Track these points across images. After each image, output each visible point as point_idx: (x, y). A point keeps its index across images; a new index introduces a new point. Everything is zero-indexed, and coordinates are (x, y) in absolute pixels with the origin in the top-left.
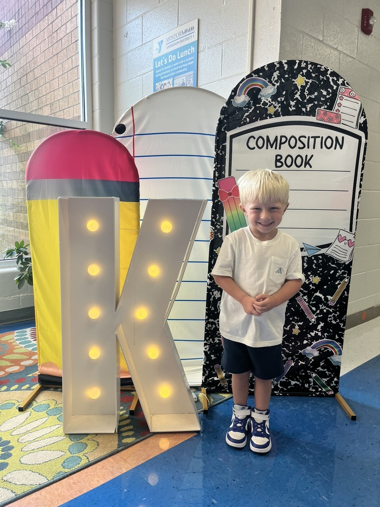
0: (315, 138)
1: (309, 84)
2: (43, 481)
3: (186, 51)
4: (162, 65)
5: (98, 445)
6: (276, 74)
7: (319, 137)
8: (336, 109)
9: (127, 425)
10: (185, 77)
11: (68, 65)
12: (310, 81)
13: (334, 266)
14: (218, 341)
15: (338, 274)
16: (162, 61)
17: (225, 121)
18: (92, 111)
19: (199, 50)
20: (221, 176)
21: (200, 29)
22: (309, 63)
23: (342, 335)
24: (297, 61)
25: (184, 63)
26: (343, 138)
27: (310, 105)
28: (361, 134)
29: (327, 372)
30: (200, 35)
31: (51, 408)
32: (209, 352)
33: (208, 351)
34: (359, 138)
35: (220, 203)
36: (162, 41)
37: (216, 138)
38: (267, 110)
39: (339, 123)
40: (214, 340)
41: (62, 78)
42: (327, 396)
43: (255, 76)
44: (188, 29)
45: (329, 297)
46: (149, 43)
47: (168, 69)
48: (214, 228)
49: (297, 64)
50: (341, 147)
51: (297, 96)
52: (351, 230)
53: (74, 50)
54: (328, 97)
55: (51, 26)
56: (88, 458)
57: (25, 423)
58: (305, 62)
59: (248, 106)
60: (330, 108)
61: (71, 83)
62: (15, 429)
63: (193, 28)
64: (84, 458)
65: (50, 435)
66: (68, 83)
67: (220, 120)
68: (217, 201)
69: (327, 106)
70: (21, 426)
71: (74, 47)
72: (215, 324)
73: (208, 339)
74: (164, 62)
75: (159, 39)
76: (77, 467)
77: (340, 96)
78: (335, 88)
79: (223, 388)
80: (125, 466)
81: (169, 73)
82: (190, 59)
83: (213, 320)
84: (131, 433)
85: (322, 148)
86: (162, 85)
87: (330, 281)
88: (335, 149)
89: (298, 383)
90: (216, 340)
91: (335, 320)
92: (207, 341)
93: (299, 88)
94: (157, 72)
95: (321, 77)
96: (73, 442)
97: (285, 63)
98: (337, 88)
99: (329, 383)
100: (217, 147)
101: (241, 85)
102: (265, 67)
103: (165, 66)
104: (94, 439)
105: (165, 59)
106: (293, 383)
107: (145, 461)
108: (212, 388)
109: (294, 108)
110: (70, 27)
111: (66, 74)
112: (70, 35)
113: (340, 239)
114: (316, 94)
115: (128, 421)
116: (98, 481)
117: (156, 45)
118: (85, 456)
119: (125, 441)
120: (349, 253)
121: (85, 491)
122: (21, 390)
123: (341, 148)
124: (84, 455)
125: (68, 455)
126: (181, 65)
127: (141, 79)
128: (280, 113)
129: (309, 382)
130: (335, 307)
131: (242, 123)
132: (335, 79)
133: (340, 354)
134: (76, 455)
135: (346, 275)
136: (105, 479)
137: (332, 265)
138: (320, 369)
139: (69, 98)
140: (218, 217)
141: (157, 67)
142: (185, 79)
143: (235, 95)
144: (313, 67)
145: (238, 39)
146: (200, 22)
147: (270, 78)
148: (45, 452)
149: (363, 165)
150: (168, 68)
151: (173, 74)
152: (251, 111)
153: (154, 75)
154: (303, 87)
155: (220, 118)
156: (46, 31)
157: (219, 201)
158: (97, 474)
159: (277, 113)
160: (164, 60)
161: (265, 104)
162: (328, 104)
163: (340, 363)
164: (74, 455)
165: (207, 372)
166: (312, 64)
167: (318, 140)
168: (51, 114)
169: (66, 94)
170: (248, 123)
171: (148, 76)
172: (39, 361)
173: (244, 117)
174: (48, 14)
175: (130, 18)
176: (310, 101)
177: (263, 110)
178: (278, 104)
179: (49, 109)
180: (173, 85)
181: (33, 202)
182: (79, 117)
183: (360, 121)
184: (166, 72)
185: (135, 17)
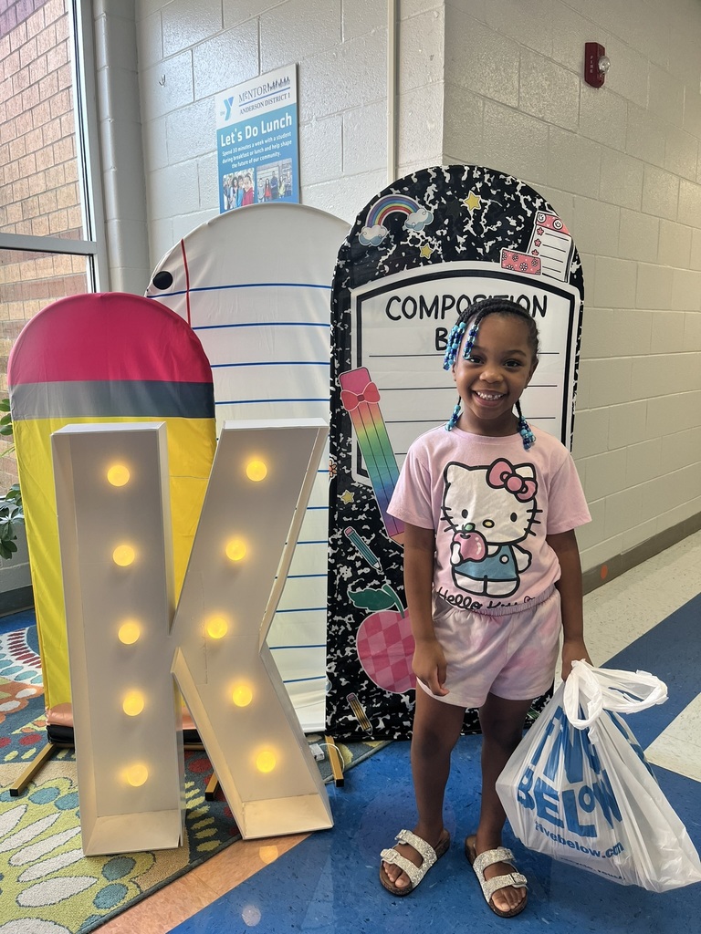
1: (487, 207)
3: (277, 121)
4: (233, 142)
6: (431, 190)
8: (532, 249)
11: (52, 132)
12: (489, 202)
16: (233, 135)
17: (347, 270)
18: (105, 221)
19: (301, 120)
20: (345, 367)
21: (301, 83)
22: (486, 170)
24: (467, 168)
25: (274, 143)
26: (545, 297)
27: (490, 243)
28: (574, 291)
30: (301, 93)
32: (336, 674)
33: (335, 671)
34: (571, 297)
35: (344, 414)
36: (231, 99)
37: (332, 301)
38: (418, 250)
39: (538, 273)
40: (343, 652)
41: (42, 154)
43: (395, 193)
44: (279, 82)
46: (207, 99)
47: (245, 151)
48: (336, 458)
49: (466, 173)
50: (543, 313)
53: (65, 104)
54: (518, 229)
55: (16, 54)
56: (138, 887)
58: (479, 169)
59: (387, 244)
60: (523, 247)
61: (61, 166)
63: (287, 81)
64: (131, 886)
66: (55, 165)
67: (337, 268)
68: (339, 410)
69: (518, 244)
70: (12, 833)
71: (65, 98)
72: (345, 624)
73: (333, 650)
74: (236, 138)
75: (226, 95)
76: (121, 904)
77: (538, 227)
78: (528, 215)
79: (365, 733)
80: (206, 895)
81: (248, 158)
82: (285, 136)
83: (340, 618)
84: (212, 832)
86: (235, 178)
90: (348, 651)
92: (332, 654)
93: (472, 213)
94: (225, 154)
95: (505, 195)
97: (446, 171)
98: (533, 215)
100: (335, 317)
101: (372, 208)
102: (412, 177)
103: (238, 144)
105: (238, 132)
108: (345, 736)
109: (465, 249)
110: (54, 61)
111: (51, 147)
112: (55, 75)
114: (499, 223)
117: (220, 106)
118: (134, 882)
119: (202, 848)
124: (130, 881)
125: (103, 882)
126: (268, 145)
127: (196, 165)
128: (442, 257)
131: (377, 274)
132: (530, 199)
134: (118, 881)
140: (342, 439)
141: (223, 145)
142: (277, 172)
143: (363, 224)
144: (492, 179)
145: (369, 108)
146: (301, 71)
147: (421, 197)
148: (60, 880)
149: (579, 341)
150: (244, 148)
151: (256, 160)
152: (391, 252)
153: (220, 161)
154: (478, 213)
155: (338, 265)
156: (7, 62)
157: (343, 411)
159: (436, 257)
160: (236, 134)
161: (415, 240)
162: (519, 241)
164: (114, 882)
165: (335, 708)
166: (491, 172)
168: (23, 221)
169: (51, 185)
170: (388, 274)
171: (209, 160)
172: (46, 703)
173: (380, 264)
174: (10, 31)
175: (170, 50)
176: (490, 235)
177: (412, 252)
178: (437, 241)
179: (18, 210)
180: (255, 180)
181: (23, 423)
182: (80, 229)
183: (570, 270)
184: (241, 157)
185: (178, 49)
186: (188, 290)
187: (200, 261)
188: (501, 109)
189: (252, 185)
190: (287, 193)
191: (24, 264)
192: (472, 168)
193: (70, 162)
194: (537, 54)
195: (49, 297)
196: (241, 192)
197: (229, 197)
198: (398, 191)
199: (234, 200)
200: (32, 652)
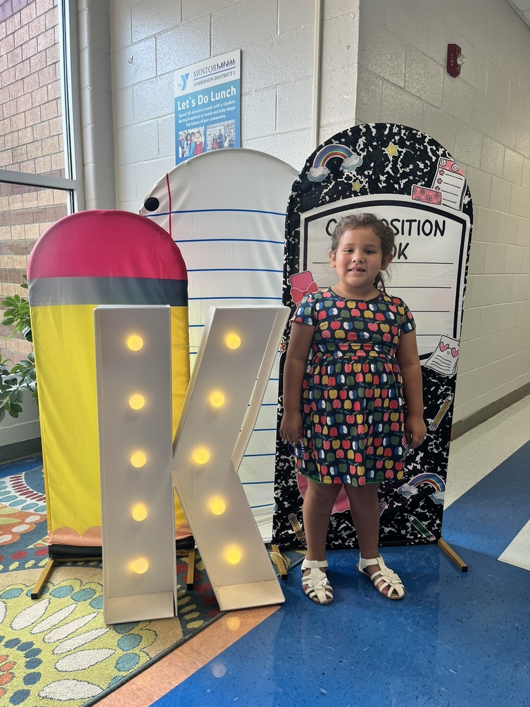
0: (411, 221)
1: (402, 154)
2: (97, 691)
3: (224, 92)
4: (188, 107)
5: (156, 635)
6: (362, 141)
7: (415, 221)
8: (435, 186)
9: (187, 604)
10: (223, 127)
11: (40, 96)
12: (404, 151)
13: (435, 381)
14: (292, 484)
15: (440, 391)
16: (187, 102)
17: (298, 199)
18: (83, 165)
19: (243, 91)
20: (294, 271)
21: (244, 64)
22: (402, 127)
23: (445, 467)
24: (388, 125)
25: (221, 108)
26: (444, 222)
27: (404, 181)
28: (466, 217)
29: (427, 513)
30: (243, 72)
31: (76, 591)
32: (281, 499)
33: (281, 496)
34: (463, 222)
35: (292, 305)
36: (187, 75)
37: (287, 221)
38: (351, 185)
39: (439, 203)
40: (287, 483)
41: (31, 114)
42: (428, 543)
43: (335, 143)
44: (226, 62)
45: (430, 420)
46: (167, 75)
47: (197, 114)
48: (285, 338)
49: (388, 129)
50: (442, 233)
51: (388, 169)
52: (455, 336)
53: (51, 75)
54: (425, 170)
55: (11, 37)
56: (148, 655)
57: (46, 615)
58: (397, 126)
59: (328, 180)
60: (429, 184)
61: (47, 122)
62: (34, 625)
64: (142, 654)
65: (86, 628)
66: (41, 122)
67: (291, 198)
68: (289, 302)
69: (425, 182)
70: (42, 619)
71: (51, 72)
72: (289, 462)
73: (279, 481)
74: (190, 104)
75: (183, 72)
76: (136, 668)
77: (440, 169)
78: (434, 160)
79: (300, 543)
80: (199, 659)
81: (200, 119)
82: (230, 103)
83: (286, 457)
84: (196, 615)
85: (419, 234)
86: (189, 134)
87: (431, 399)
88: (435, 235)
89: (393, 530)
90: (291, 483)
91: (437, 449)
92: (278, 484)
93: (391, 159)
94: (180, 116)
95: (417, 145)
96: (121, 635)
97: (373, 127)
98: (437, 160)
99: (430, 527)
100: (288, 234)
101: (318, 153)
102: (348, 132)
103: (191, 109)
104: (149, 627)
105: (192, 99)
106: (387, 530)
107: (224, 649)
108: (286, 545)
109: (385, 185)
110: (43, 42)
111: (39, 108)
112: (44, 54)
113: (442, 347)
114: (411, 166)
115: (187, 599)
116: (170, 683)
117: (178, 80)
118: (144, 652)
119: (190, 626)
120: (453, 365)
121: (156, 699)
122: (25, 569)
123: (442, 235)
124: (141, 651)
125: (120, 653)
126: (216, 109)
127: (156, 124)
128: (368, 190)
129: (406, 528)
130: (436, 432)
131: (320, 202)
132: (435, 149)
133: (444, 490)
134: (131, 651)
135: (449, 392)
136: (177, 679)
137: (433, 380)
138: (419, 510)
139: (44, 143)
141: (179, 109)
142: (223, 130)
143: (311, 166)
144: (407, 133)
145: (298, 83)
146: (244, 55)
147: (354, 146)
148: (87, 652)
149: (468, 255)
150: (196, 112)
151: (205, 121)
152: (331, 186)
153: (177, 119)
154: (396, 158)
155: (292, 195)
157: (292, 303)
158: (165, 674)
159: (363, 190)
160: (190, 101)
161: (348, 178)
162: (426, 179)
163: (443, 501)
164: (128, 652)
165: (279, 524)
166: (406, 128)
167: (415, 225)
168: (13, 164)
169: (37, 137)
170: (328, 203)
171: (167, 120)
172: (49, 528)
173: (322, 195)
174: (6, 19)
175: (137, 38)
176: (404, 175)
177: (346, 186)
178: (365, 178)
179: (9, 156)
180: (205, 136)
181: (39, 309)
182: (61, 171)
183: (464, 201)
184: (194, 118)
185: (144, 37)
186: (171, 213)
187: (180, 191)
188: (393, 88)
189: (202, 139)
190: (231, 145)
191: (11, 198)
192: (392, 125)
193: (54, 120)
194: (417, 50)
195: (33, 223)
196: (193, 145)
197: (183, 148)
198: (337, 142)
199: (187, 150)
200: (31, 490)
